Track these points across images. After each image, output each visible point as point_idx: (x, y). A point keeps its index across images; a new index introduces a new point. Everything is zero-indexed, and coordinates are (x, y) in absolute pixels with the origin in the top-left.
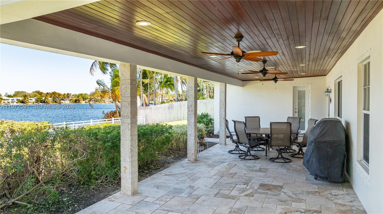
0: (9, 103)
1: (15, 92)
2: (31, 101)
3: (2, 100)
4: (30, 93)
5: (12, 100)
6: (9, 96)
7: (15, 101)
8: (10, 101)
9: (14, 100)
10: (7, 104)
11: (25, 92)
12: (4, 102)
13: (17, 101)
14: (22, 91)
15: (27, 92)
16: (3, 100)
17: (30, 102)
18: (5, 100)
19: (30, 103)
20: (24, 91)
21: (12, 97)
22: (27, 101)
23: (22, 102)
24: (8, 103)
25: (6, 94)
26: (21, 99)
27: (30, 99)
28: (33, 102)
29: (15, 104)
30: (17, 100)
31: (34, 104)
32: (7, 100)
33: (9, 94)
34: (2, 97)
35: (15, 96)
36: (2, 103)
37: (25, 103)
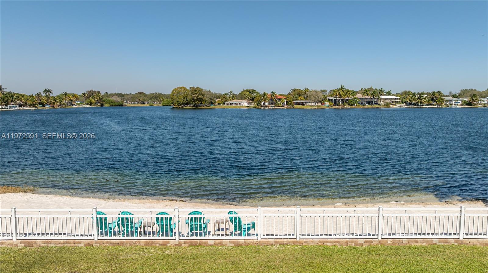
0: (452, 105)
1: (461, 91)
2: (483, 102)
3: (444, 101)
4: (482, 92)
5: (455, 102)
6: (454, 96)
7: (460, 103)
8: (453, 102)
9: (459, 101)
10: (449, 107)
11: (475, 90)
12: (446, 104)
13: (462, 103)
14: (470, 89)
15: (477, 90)
16: (445, 102)
17: (479, 104)
18: (447, 101)
19: (479, 106)
20: (473, 89)
22: (475, 103)
23: (469, 104)
25: (450, 93)
26: (467, 99)
27: (481, 100)
28: (485, 104)
29: (459, 106)
30: (462, 101)
31: (485, 106)
32: (450, 101)
33: (454, 94)
34: (444, 98)
35: (460, 95)
36: (443, 105)
37: (472, 106)
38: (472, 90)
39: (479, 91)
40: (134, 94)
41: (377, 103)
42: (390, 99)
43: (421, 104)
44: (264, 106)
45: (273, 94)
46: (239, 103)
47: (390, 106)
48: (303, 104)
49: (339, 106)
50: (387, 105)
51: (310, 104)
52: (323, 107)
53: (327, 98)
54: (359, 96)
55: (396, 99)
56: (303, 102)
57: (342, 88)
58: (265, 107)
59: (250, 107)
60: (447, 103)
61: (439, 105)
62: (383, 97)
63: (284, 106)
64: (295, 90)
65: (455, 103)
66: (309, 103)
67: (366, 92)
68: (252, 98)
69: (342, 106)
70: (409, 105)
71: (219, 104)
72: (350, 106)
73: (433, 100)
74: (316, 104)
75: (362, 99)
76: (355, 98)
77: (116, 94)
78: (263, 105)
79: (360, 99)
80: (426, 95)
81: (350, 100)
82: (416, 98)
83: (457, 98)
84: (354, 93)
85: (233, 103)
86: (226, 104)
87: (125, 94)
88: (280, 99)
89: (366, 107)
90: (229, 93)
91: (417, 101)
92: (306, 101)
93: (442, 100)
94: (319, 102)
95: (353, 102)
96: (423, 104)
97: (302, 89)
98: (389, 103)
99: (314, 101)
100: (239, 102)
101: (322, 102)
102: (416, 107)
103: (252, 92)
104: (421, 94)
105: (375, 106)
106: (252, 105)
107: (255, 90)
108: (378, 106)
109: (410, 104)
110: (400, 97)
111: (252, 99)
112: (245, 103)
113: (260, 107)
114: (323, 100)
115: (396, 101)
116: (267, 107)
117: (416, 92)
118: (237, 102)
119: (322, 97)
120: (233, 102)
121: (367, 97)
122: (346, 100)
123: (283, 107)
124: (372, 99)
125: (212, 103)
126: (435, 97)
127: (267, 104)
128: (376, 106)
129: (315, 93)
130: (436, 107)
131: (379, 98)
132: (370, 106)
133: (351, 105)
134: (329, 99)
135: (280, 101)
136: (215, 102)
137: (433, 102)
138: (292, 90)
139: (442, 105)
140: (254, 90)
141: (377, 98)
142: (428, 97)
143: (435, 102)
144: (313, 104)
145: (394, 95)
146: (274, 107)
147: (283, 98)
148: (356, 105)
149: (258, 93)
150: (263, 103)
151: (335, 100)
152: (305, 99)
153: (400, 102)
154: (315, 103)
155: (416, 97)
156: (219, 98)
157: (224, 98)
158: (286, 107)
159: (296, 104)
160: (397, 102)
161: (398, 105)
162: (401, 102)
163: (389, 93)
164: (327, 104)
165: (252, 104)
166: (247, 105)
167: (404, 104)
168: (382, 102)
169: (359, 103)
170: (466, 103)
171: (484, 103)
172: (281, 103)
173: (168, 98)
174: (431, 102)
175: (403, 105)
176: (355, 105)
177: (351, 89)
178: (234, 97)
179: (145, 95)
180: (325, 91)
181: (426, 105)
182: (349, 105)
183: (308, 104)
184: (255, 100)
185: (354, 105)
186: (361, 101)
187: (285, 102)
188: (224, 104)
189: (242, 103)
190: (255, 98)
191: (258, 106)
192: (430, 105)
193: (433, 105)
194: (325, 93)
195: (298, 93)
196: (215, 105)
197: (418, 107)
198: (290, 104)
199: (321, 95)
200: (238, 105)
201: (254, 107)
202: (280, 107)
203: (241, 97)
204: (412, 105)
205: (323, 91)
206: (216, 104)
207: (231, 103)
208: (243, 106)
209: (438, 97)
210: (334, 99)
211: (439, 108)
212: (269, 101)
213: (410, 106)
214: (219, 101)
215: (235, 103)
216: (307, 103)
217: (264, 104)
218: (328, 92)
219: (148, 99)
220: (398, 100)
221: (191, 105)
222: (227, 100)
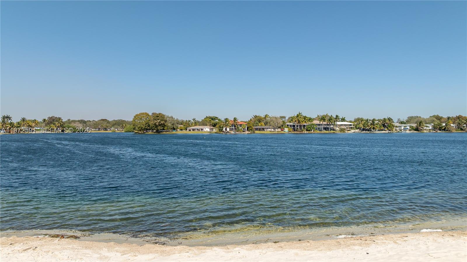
1: (408, 118)
2: (428, 128)
3: (394, 127)
4: (427, 118)
5: (404, 127)
6: (402, 123)
7: (408, 128)
8: (402, 128)
9: (407, 127)
10: (399, 132)
11: (420, 117)
12: (396, 130)
13: (410, 129)
14: (416, 116)
15: (422, 117)
17: (425, 130)
18: (397, 127)
19: (425, 131)
21: (405, 124)
22: (421, 128)
23: (417, 129)
24: (400, 130)
25: (399, 120)
26: (414, 125)
27: (426, 126)
28: (430, 130)
29: (408, 132)
30: (410, 127)
31: (430, 132)
32: (400, 126)
33: (402, 120)
34: (394, 124)
35: (408, 122)
36: (394, 130)
37: (419, 131)
38: (417, 117)
39: (423, 118)
40: (97, 120)
41: (334, 130)
42: (345, 125)
43: (373, 130)
45: (235, 119)
46: (201, 129)
47: (345, 132)
48: (263, 129)
49: (298, 131)
50: (342, 130)
51: (270, 130)
52: (282, 132)
53: (287, 124)
54: (317, 122)
55: (350, 125)
56: (263, 128)
57: (300, 114)
58: (226, 132)
59: (212, 133)
60: (397, 129)
61: (390, 130)
62: (338, 123)
63: (245, 132)
64: (256, 117)
65: (404, 128)
66: (269, 128)
67: (323, 119)
68: (214, 124)
69: (301, 132)
70: (363, 131)
71: (181, 130)
72: (308, 132)
73: (384, 126)
74: (276, 130)
75: (319, 125)
76: (312, 124)
77: (79, 121)
78: (224, 131)
79: (317, 124)
80: (377, 122)
81: (308, 126)
82: (369, 124)
83: (404, 124)
84: (310, 120)
85: (195, 129)
86: (188, 130)
87: (87, 121)
88: (241, 125)
89: (323, 132)
90: (192, 121)
91: (370, 127)
92: (266, 127)
93: (393, 126)
94: (279, 128)
95: (311, 128)
96: (375, 130)
97: (263, 116)
98: (344, 129)
99: (274, 127)
100: (201, 128)
101: (281, 127)
102: (369, 132)
103: (214, 119)
104: (373, 121)
106: (214, 130)
107: (217, 117)
108: (334, 132)
109: (363, 130)
110: (354, 123)
111: (214, 125)
112: (207, 129)
113: (221, 133)
114: (282, 126)
115: (351, 127)
116: (229, 132)
117: (369, 118)
118: (200, 128)
119: (282, 123)
120: (195, 128)
121: (324, 123)
122: (304, 126)
123: (244, 133)
124: (328, 125)
125: (174, 129)
126: (386, 123)
127: (228, 129)
128: (332, 131)
129: (274, 119)
130: (387, 132)
131: (334, 124)
132: (327, 132)
133: (309, 131)
134: (288, 125)
135: (241, 127)
136: (177, 128)
137: (384, 128)
138: (254, 116)
139: (393, 130)
140: (216, 117)
141: (333, 124)
142: (380, 123)
143: (386, 128)
144: (273, 130)
145: (347, 122)
146: (235, 132)
147: (244, 124)
148: (314, 131)
149: (219, 120)
150: (224, 129)
151: (294, 126)
152: (265, 125)
153: (354, 127)
154: (274, 129)
155: (368, 123)
156: (182, 124)
157: (187, 125)
158: (247, 132)
159: (257, 129)
160: (351, 128)
161: (353, 131)
162: (355, 128)
163: (343, 120)
164: (286, 130)
165: (214, 129)
166: (209, 131)
167: (358, 130)
168: (337, 128)
169: (316, 129)
170: (413, 129)
171: (429, 128)
172: (242, 129)
173: (130, 125)
174: (382, 128)
175: (357, 131)
176: (313, 130)
177: (308, 116)
178: (196, 123)
179: (108, 122)
180: (284, 117)
181: (378, 131)
182: (307, 130)
183: (268, 130)
184: (217, 126)
185: (312, 131)
186: (318, 127)
187: (246, 128)
188: (187, 129)
189: (204, 129)
190: (217, 124)
191: (219, 131)
192: (382, 130)
193: (385, 130)
194: (283, 119)
195: (258, 120)
196: (177, 131)
197: (371, 132)
198: (251, 130)
199: (280, 121)
200: (200, 131)
201: (215, 133)
202: (241, 133)
203: (203, 123)
204: (366, 130)
205: (282, 117)
206: (178, 130)
207: (193, 129)
208: (205, 132)
209: (389, 123)
211: (390, 133)
212: (230, 127)
213: (364, 132)
214: (181, 127)
215: (197, 129)
216: (267, 129)
217: (226, 129)
218: (287, 118)
219: (110, 126)
220: (352, 126)
221: (155, 131)
222: (189, 126)
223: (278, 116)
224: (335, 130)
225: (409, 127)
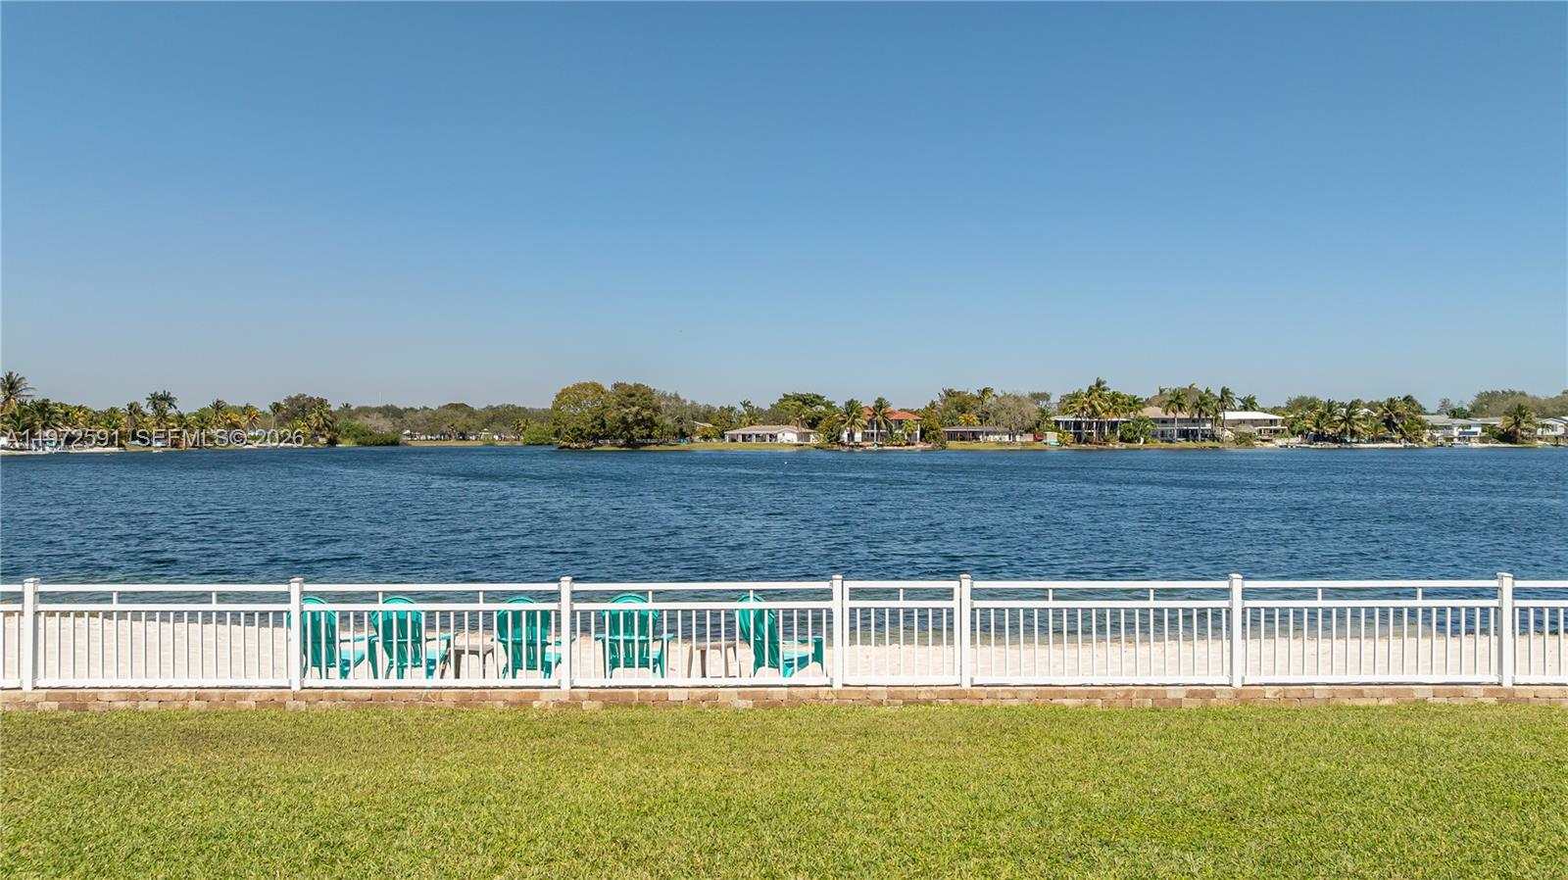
0: (1452, 439)
1: (1479, 396)
2: (1550, 433)
3: (1424, 429)
4: (1547, 399)
5: (1461, 430)
6: (1455, 414)
7: (1476, 433)
8: (1456, 432)
9: (1473, 429)
10: (1442, 445)
11: (1523, 394)
12: (1432, 438)
13: (1484, 434)
14: (1507, 390)
15: (1530, 393)
16: (1427, 431)
17: (1540, 439)
18: (1433, 427)
19: (1540, 442)
20: (1517, 390)
21: (1467, 416)
22: (1525, 433)
23: (1507, 437)
24: (1448, 439)
25: (1445, 403)
26: (1499, 422)
27: (1543, 426)
28: (1557, 438)
29: (1475, 444)
30: (1484, 427)
31: (1557, 445)
32: (1446, 427)
33: (1456, 406)
34: (1424, 417)
35: (1476, 410)
36: (1425, 440)
37: (1516, 443)
38: (1513, 393)
39: (1534, 398)
40: (434, 407)
41: (1213, 437)
42: (1254, 422)
43: (1352, 437)
44: (851, 443)
45: (880, 405)
46: (771, 436)
47: (1253, 445)
48: (975, 436)
49: (1090, 443)
50: (1243, 439)
51: (997, 437)
52: (1038, 446)
53: (1053, 419)
54: (1153, 412)
55: (1271, 421)
56: (974, 433)
57: (1098, 385)
58: (852, 446)
59: (807, 447)
60: (1437, 435)
61: (1410, 441)
62: (1230, 415)
63: (913, 445)
64: (950, 394)
65: (1460, 433)
66: (995, 433)
67: (1176, 400)
68: (813, 419)
69: (1100, 444)
70: (1315, 441)
71: (706, 438)
72: (1125, 445)
73: (1389, 424)
74: (1018, 438)
75: (1164, 421)
76: (1141, 420)
77: (379, 410)
78: (846, 441)
79: (1156, 420)
80: (1366, 410)
81: (1126, 424)
82: (1336, 418)
83: (1465, 418)
84: (1135, 403)
85: (750, 436)
86: (727, 438)
87: (406, 410)
88: (900, 422)
89: (1176, 445)
90: (740, 408)
91: (1339, 430)
92: (985, 428)
93: (1420, 424)
94: (1027, 432)
95: (1135, 433)
96: (1358, 438)
97: (974, 391)
98: (1251, 436)
99: (1010, 429)
100: (770, 432)
101: (1036, 429)
102: (1336, 446)
103: (812, 402)
104: (1354, 405)
105: (1204, 444)
106: (813, 440)
107: (821, 395)
108: (1216, 444)
109: (1318, 437)
110: (1283, 415)
111: (813, 423)
112: (789, 436)
113: (836, 447)
114: (1038, 426)
115: (1273, 427)
116: (861, 446)
117: (1338, 400)
118: (765, 432)
119: (1035, 416)
120: (751, 432)
121: (1180, 415)
122: (1113, 426)
123: (911, 447)
124: (1194, 421)
125: (683, 435)
126: (1396, 415)
127: (858, 436)
128: (1208, 443)
129: (1011, 403)
130: (1402, 446)
131: (1216, 419)
132: (1191, 444)
133: (1130, 441)
134: (1057, 423)
135: (901, 428)
136: (694, 432)
137: (1391, 431)
138: (945, 392)
139: (1421, 440)
140: (818, 397)
141: (1212, 420)
142: (1375, 415)
143: (1397, 430)
144: (1006, 438)
145: (1264, 410)
146: (882, 446)
147: (912, 417)
148: (1145, 442)
149: (829, 405)
150: (845, 436)
151: (1078, 425)
152: (981, 421)
153: (1284, 430)
154: (1012, 434)
155: (1334, 415)
156: (706, 420)
157: (723, 421)
158: (920, 446)
159: (952, 436)
160: (1276, 431)
161: (1280, 442)
162: (1287, 432)
163: (1249, 404)
164: (1052, 438)
165: (812, 436)
166: (795, 441)
167: (1299, 439)
168: (1227, 433)
169: (1155, 436)
170: (1495, 436)
171: (1553, 433)
172: (903, 435)
173: (542, 422)
174: (1383, 431)
175: (1295, 440)
176: (1142, 440)
177: (1127, 390)
178: (755, 416)
179: (471, 413)
180: (1046, 397)
181: (1368, 442)
182: (1122, 439)
183: (991, 438)
184: (823, 425)
185: (1139, 441)
186: (1160, 428)
187: (918, 432)
188: (723, 437)
189: (780, 436)
190: (820, 419)
191: (830, 442)
192: (1383, 439)
193: (1393, 440)
194: (1043, 404)
195: (959, 403)
196: (692, 441)
197: (1344, 445)
198: (934, 437)
199: (1032, 410)
200: (768, 441)
201: (817, 448)
202: (900, 448)
203: (778, 416)
204: (1325, 440)
205: (1036, 397)
206: (696, 438)
207: (744, 436)
208: (782, 444)
209: (1406, 414)
210: (1075, 422)
211: (1412, 448)
212: (866, 427)
213: (1319, 445)
214: (705, 429)
215: (757, 436)
216: (987, 434)
217: (851, 436)
218: (1055, 399)
219: (478, 424)
220: (1279, 427)
221: (621, 441)
222: (732, 425)
223: (1025, 390)
224: (1218, 441)
225: (1479, 430)
